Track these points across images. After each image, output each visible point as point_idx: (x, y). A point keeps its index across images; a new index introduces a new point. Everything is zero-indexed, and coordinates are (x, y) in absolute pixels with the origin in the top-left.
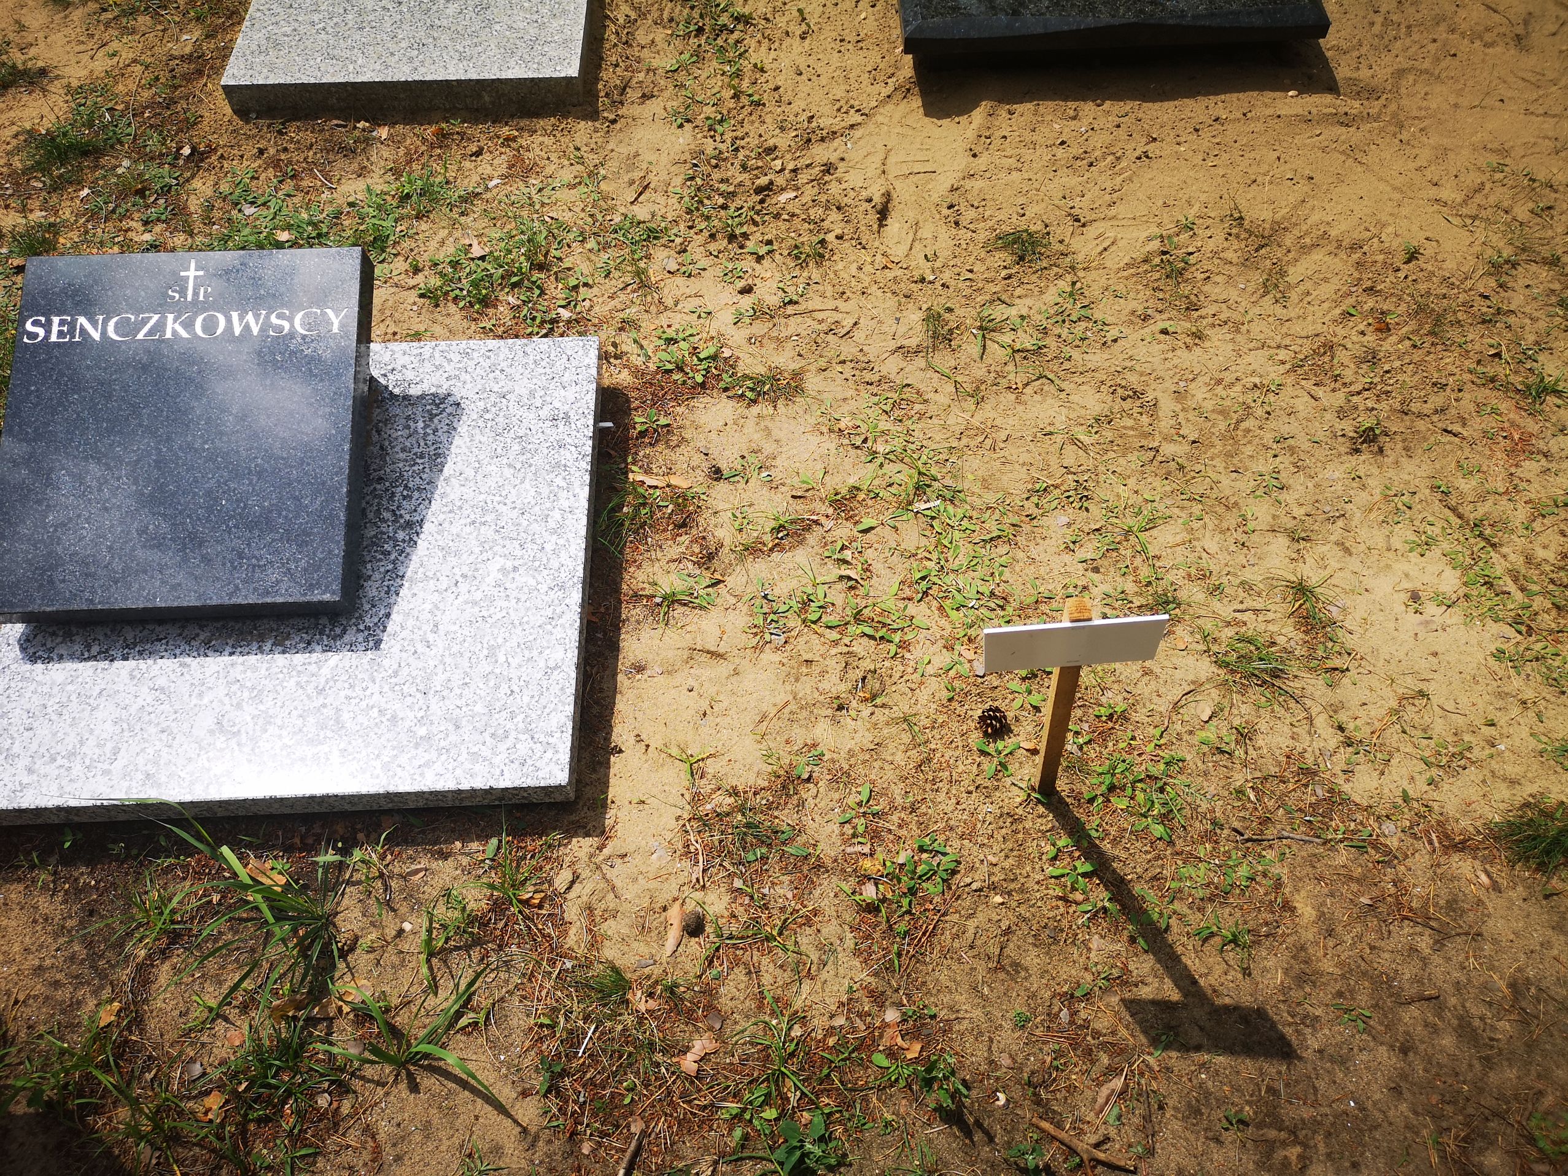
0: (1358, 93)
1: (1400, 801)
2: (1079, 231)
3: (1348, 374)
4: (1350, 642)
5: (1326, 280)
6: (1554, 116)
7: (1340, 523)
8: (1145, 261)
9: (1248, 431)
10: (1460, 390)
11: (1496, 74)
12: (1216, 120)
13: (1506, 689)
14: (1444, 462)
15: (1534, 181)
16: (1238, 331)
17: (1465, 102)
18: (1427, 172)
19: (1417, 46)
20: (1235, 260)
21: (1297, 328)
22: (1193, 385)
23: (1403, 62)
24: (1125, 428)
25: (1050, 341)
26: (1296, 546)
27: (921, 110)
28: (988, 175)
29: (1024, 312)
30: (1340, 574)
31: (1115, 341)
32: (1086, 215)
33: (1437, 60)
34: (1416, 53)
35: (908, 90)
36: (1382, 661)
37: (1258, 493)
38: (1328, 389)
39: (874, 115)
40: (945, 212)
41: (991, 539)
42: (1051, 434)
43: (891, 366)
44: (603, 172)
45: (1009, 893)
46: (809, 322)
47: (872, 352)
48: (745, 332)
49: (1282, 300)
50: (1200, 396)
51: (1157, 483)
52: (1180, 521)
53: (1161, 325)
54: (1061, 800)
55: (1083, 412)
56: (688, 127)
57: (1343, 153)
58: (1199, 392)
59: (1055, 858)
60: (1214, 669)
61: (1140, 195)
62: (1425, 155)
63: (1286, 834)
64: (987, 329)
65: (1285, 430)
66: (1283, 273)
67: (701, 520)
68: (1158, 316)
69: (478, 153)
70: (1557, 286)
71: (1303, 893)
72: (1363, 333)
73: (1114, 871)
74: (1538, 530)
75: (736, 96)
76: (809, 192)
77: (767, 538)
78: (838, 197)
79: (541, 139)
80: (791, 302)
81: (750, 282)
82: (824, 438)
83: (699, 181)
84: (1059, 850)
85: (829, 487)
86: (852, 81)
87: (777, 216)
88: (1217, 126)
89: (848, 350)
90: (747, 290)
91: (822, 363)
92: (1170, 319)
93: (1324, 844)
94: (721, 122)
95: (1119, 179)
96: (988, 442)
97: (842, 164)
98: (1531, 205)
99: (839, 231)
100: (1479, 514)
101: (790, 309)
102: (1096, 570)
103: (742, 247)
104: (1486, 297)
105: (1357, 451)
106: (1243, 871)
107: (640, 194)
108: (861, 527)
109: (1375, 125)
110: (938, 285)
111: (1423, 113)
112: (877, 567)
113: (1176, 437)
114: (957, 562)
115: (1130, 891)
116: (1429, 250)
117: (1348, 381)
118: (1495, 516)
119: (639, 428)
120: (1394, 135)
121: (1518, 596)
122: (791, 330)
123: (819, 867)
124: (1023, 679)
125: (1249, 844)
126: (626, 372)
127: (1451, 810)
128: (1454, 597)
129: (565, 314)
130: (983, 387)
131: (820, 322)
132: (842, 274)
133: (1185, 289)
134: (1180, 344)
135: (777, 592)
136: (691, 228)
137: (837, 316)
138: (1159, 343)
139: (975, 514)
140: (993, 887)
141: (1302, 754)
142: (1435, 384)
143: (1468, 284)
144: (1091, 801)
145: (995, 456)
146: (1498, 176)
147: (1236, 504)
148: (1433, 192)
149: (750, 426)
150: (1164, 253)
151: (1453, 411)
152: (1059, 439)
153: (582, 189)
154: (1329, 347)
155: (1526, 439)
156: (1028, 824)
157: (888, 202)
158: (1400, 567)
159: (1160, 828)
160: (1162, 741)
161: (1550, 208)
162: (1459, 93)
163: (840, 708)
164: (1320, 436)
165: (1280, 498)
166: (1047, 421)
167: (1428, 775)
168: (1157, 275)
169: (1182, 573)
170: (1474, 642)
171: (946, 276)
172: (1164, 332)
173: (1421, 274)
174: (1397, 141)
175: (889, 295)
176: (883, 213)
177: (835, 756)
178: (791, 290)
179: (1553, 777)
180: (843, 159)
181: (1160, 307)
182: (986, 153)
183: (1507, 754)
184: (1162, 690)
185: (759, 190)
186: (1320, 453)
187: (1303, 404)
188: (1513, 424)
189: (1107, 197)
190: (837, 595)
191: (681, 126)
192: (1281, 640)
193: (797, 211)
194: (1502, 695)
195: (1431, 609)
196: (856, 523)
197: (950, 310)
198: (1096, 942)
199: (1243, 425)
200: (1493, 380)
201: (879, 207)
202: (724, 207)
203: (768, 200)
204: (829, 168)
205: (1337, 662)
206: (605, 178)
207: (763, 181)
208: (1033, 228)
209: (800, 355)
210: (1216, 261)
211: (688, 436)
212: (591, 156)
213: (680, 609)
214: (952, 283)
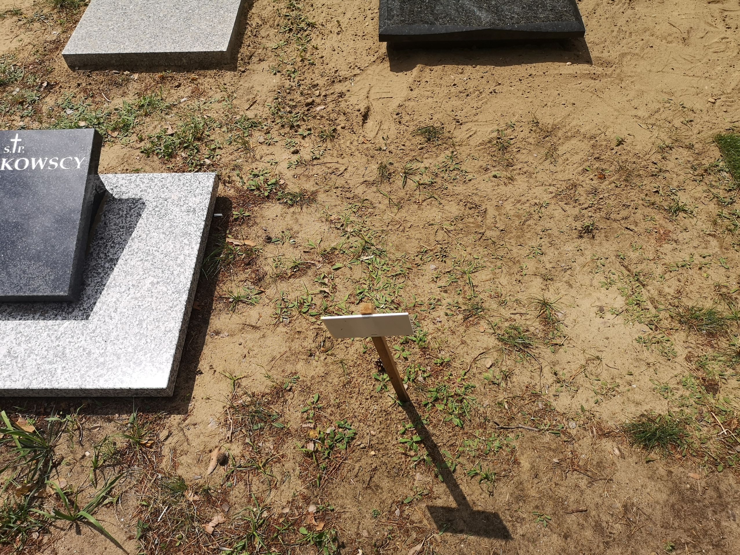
0: (602, 64)
1: (580, 411)
2: (459, 127)
3: (582, 199)
4: (566, 331)
5: (577, 153)
6: (698, 77)
7: (569, 272)
8: (489, 142)
9: (530, 226)
10: (636, 209)
11: (671, 56)
12: (530, 75)
13: (640, 357)
14: (624, 243)
15: (685, 108)
16: (531, 177)
17: (654, 69)
18: (633, 103)
19: (634, 42)
20: (532, 143)
21: (560, 176)
22: (506, 202)
23: (625, 50)
24: (469, 223)
25: (439, 180)
26: (545, 283)
27: (389, 68)
28: (417, 99)
29: (427, 166)
30: (565, 297)
31: (470, 180)
32: (462, 119)
33: (643, 49)
34: (633, 45)
35: (384, 59)
36: (580, 341)
37: (530, 256)
38: (571, 206)
39: (366, 70)
40: (395, 117)
41: (396, 275)
42: (432, 225)
43: (360, 190)
44: (235, 95)
45: (379, 450)
46: (324, 168)
47: (351, 183)
48: (292, 172)
49: (554, 162)
50: (508, 208)
51: (481, 250)
52: (490, 269)
53: (494, 173)
54: (411, 405)
55: (450, 214)
56: (278, 74)
57: (591, 92)
58: (508, 206)
59: (404, 433)
60: (496, 342)
61: (490, 110)
62: (632, 94)
63: (520, 426)
64: (408, 173)
65: (547, 226)
66: (556, 149)
67: (258, 262)
68: (492, 169)
69: (179, 86)
70: (691, 159)
71: (525, 456)
72: (592, 180)
73: (432, 441)
74: (667, 278)
75: (302, 61)
76: (331, 106)
77: (289, 272)
78: (344, 108)
79: (209, 80)
80: (316, 158)
81: (298, 148)
82: (323, 224)
83: (280, 100)
84: (406, 429)
85: (322, 248)
86: (358, 54)
87: (314, 117)
88: (530, 78)
89: (340, 182)
90: (296, 152)
91: (327, 188)
92: (498, 170)
93: (539, 431)
94: (294, 72)
95: (481, 102)
96: (401, 228)
97: (348, 93)
98: (682, 119)
99: (343, 125)
100: (638, 270)
101: (315, 162)
102: (446, 292)
103: (296, 132)
104: (655, 163)
105: (581, 237)
106: (497, 444)
107: (251, 106)
108: (335, 267)
109: (609, 79)
110: (387, 152)
111: (633, 74)
112: (340, 287)
113: (494, 228)
114: (378, 285)
115: (439, 452)
116: (629, 140)
117: (581, 202)
118: (646, 271)
119: (235, 217)
120: (618, 84)
121: (653, 311)
122: (314, 172)
123: (288, 433)
124: (402, 344)
125: (502, 430)
126: (233, 190)
127: (605, 417)
128: (620, 310)
129: (208, 162)
130: (402, 202)
131: (329, 168)
132: (343, 146)
133: (507, 156)
134: (502, 182)
135: (289, 297)
136: (273, 122)
137: (337, 166)
138: (492, 182)
139: (390, 263)
140: (371, 447)
141: (534, 386)
142: (624, 205)
143: (647, 157)
144: (426, 405)
145: (404, 235)
146: (668, 105)
147: (518, 261)
148: (634, 112)
149: (289, 217)
150: (499, 138)
151: (632, 219)
152: (436, 227)
153: (224, 103)
154: (575, 186)
155: (667, 233)
156: (393, 416)
157: (368, 111)
158: (595, 295)
159: (458, 420)
160: (465, 377)
161: (691, 121)
162: (652, 65)
163: (311, 355)
164: (564, 229)
165: (541, 259)
166: (432, 219)
167: (596, 398)
168: (494, 149)
169: (487, 294)
170: (628, 333)
171: (392, 148)
172: (495, 176)
173: (624, 151)
174: (619, 87)
175: (364, 156)
176: (365, 117)
177: (305, 379)
178: (316, 153)
179: (658, 402)
180: (349, 91)
181: (494, 164)
182: (417, 89)
183: (637, 389)
184: (470, 352)
185: (307, 105)
186: (563, 237)
187: (558, 213)
188: (661, 226)
189: (474, 111)
190: (318, 301)
191: (275, 74)
192: (532, 329)
193: (324, 115)
194: (637, 360)
195: (608, 316)
196: (332, 266)
197: (391, 164)
198: (418, 476)
199: (528, 223)
200: (653, 204)
201: (363, 114)
202: (290, 112)
203: (311, 110)
204: (341, 95)
205: (558, 341)
206: (235, 98)
207: (310, 100)
208: (435, 125)
209: (317, 184)
210: (524, 143)
211: (258, 221)
212: (231, 88)
213: (241, 305)
214: (394, 151)
